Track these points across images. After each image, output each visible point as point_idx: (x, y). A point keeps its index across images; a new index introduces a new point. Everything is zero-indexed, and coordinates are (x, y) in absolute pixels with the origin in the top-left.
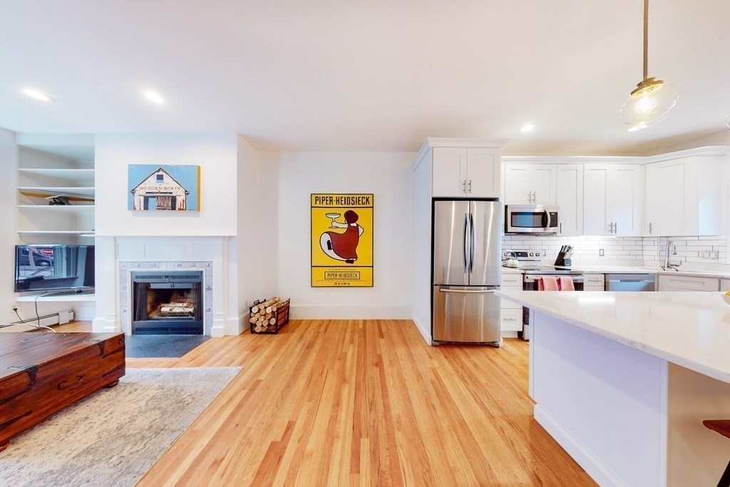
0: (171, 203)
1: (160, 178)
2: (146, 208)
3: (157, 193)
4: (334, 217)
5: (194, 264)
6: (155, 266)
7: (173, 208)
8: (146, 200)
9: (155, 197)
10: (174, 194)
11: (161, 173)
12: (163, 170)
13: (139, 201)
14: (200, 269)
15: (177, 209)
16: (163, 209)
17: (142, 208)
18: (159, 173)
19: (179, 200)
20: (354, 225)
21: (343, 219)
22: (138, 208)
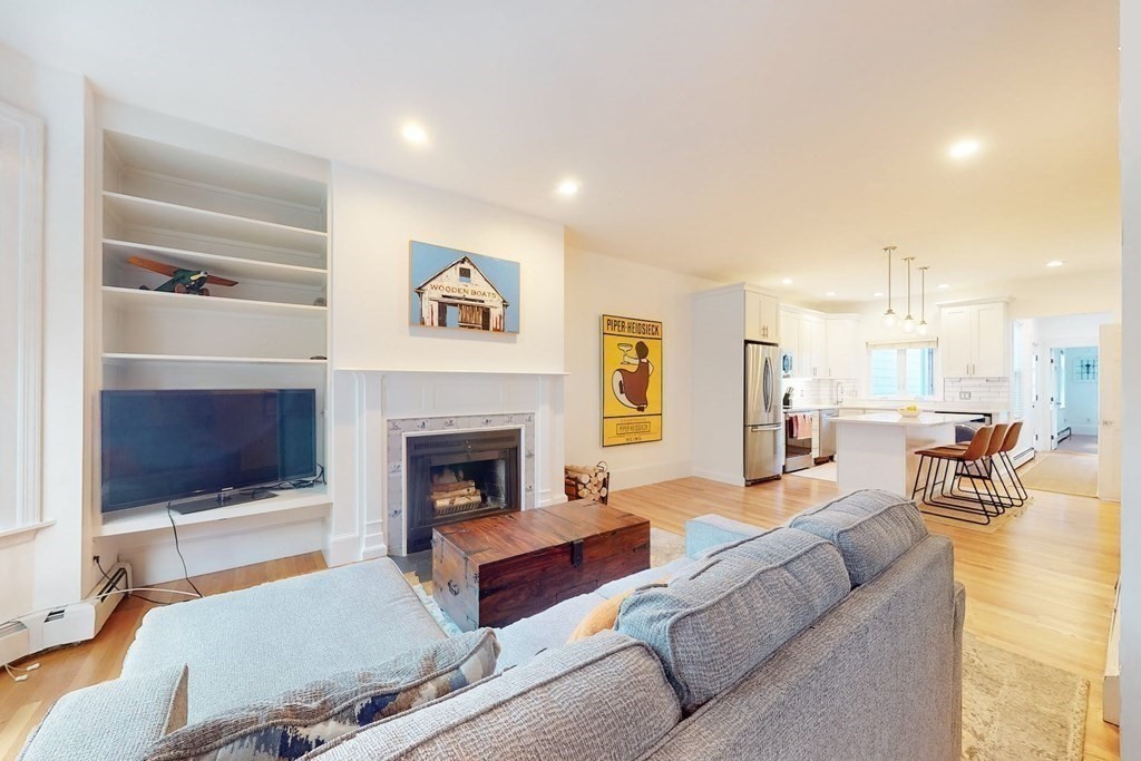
0: (479, 319)
1: (465, 273)
2: (442, 323)
3: (459, 299)
4: (626, 349)
5: (510, 417)
6: (451, 424)
7: (486, 327)
8: (442, 308)
9: (455, 305)
10: (487, 304)
11: (466, 265)
12: (469, 261)
13: (429, 308)
14: (517, 426)
15: (491, 328)
16: (470, 327)
17: (436, 323)
18: (463, 266)
19: (495, 314)
20: (644, 360)
21: (633, 353)
22: (428, 322)
